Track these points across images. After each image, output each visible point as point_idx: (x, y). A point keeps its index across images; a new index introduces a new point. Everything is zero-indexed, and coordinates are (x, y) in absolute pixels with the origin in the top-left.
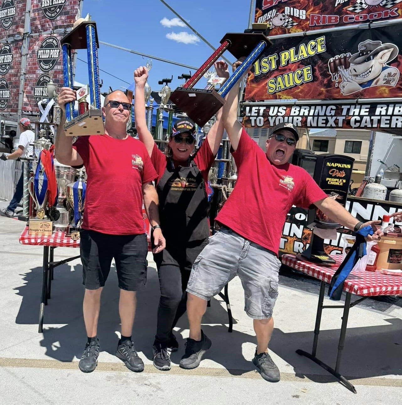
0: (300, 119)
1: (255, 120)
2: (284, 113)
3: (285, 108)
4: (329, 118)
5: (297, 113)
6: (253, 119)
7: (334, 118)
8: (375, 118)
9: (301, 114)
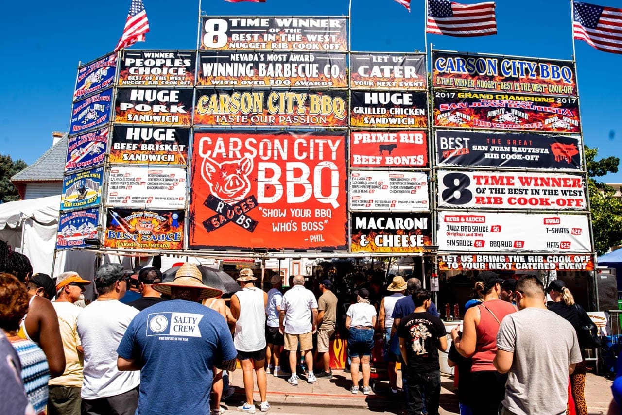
0: (484, 264)
1: (451, 265)
2: (472, 260)
3: (471, 256)
4: (503, 264)
5: (481, 260)
6: (449, 264)
7: (506, 264)
8: (530, 264)
9: (484, 261)
